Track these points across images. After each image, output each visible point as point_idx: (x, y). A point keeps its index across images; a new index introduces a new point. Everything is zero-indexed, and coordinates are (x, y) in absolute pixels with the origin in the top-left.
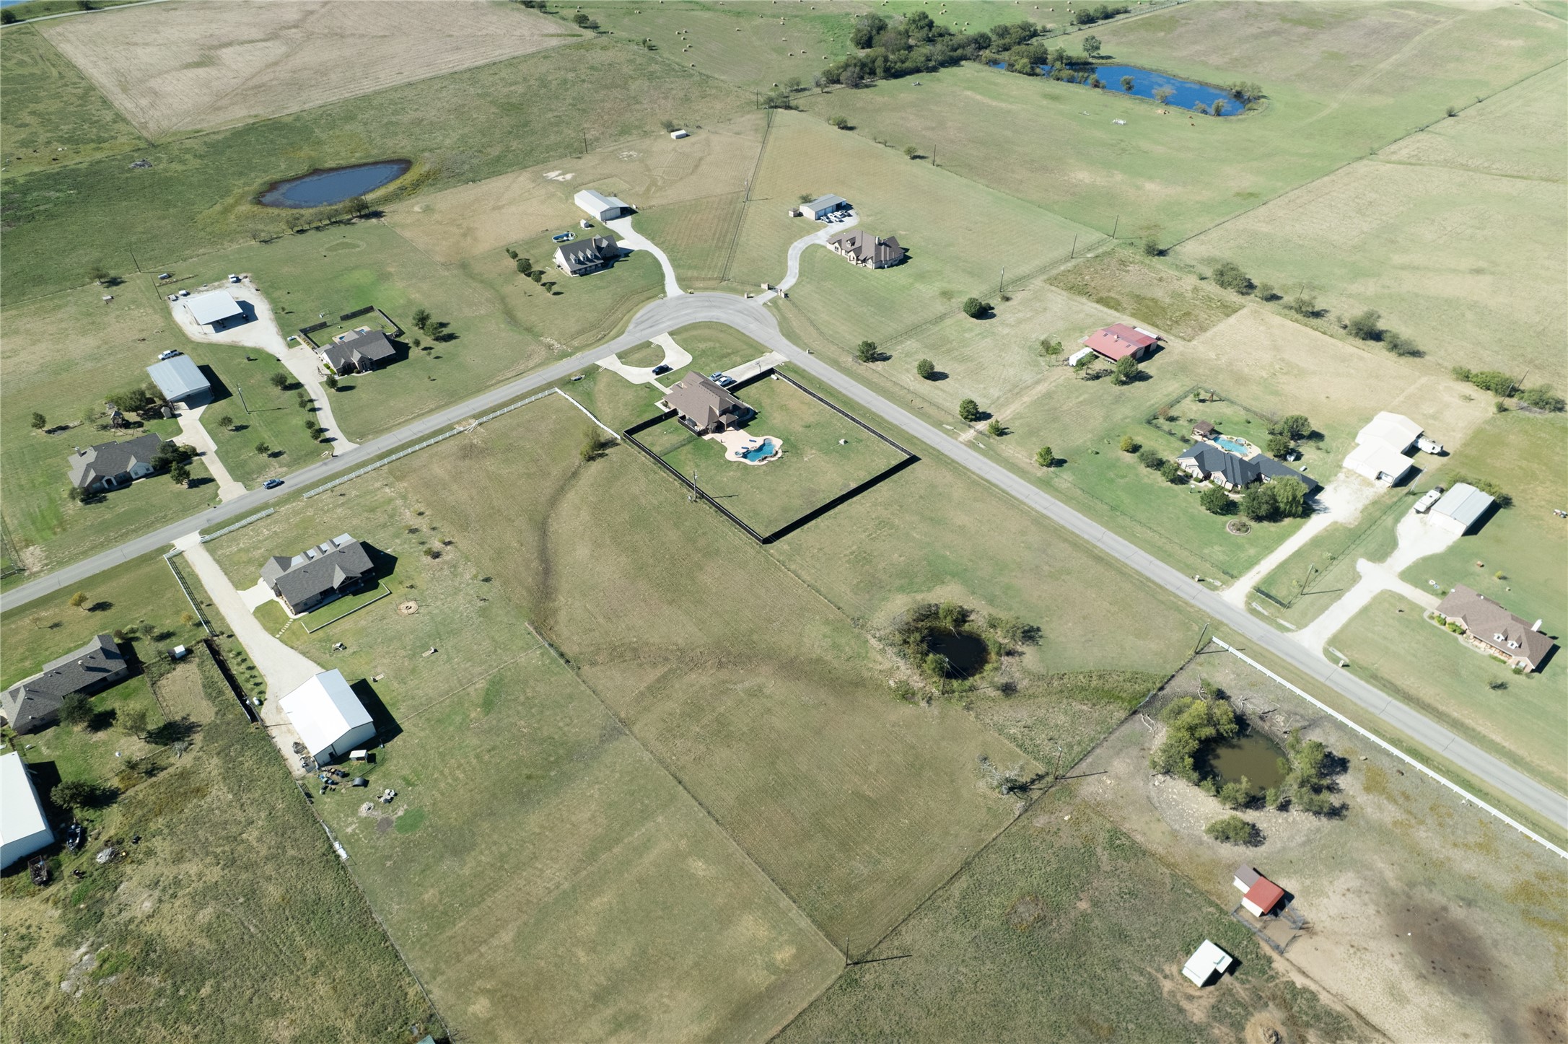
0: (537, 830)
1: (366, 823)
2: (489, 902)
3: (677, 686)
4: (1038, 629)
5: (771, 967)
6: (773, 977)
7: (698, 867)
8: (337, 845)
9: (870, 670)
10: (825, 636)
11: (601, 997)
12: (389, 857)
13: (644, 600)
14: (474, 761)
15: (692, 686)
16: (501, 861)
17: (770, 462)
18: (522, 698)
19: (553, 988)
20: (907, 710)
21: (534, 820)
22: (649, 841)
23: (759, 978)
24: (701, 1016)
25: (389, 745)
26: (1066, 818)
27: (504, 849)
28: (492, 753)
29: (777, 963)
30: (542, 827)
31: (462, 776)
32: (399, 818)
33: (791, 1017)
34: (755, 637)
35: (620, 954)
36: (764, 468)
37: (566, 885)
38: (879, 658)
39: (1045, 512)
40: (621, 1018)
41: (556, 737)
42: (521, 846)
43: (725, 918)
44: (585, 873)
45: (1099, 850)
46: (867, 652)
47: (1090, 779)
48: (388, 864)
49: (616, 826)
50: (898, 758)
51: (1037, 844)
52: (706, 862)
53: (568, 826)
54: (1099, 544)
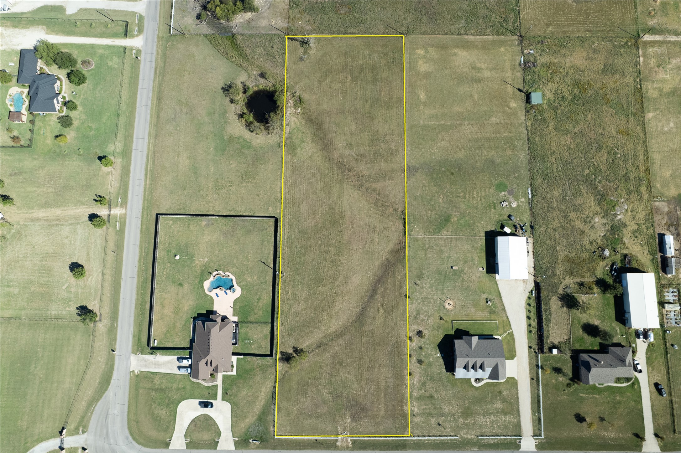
0: (463, 150)
1: (516, 198)
2: (493, 135)
3: (374, 172)
4: (223, 88)
5: (427, 52)
6: (428, 49)
7: (423, 96)
8: (530, 196)
9: (300, 122)
10: (302, 149)
11: (478, 81)
12: (515, 177)
13: (353, 227)
14: (467, 196)
15: (368, 168)
16: (481, 148)
17: (224, 272)
18: (434, 212)
19: (490, 94)
20: (306, 96)
21: (461, 155)
22: (431, 117)
23: (433, 52)
24: (456, 54)
25: (493, 229)
26: (300, 22)
27: (477, 151)
28: (459, 195)
29: (424, 51)
30: (460, 150)
31: (475, 193)
32: (505, 191)
33: (432, 36)
34: (326, 171)
35: (465, 89)
36: (231, 270)
37: (466, 122)
38: (293, 123)
39: (147, 137)
40: (477, 71)
41: (432, 184)
42: (471, 148)
43: (427, 75)
44: (458, 122)
45: (302, 8)
46: (294, 128)
47: (278, 27)
48: (516, 175)
49: (437, 131)
50: (328, 81)
51: (318, 23)
52: (419, 96)
53: (452, 143)
54: (150, 104)
